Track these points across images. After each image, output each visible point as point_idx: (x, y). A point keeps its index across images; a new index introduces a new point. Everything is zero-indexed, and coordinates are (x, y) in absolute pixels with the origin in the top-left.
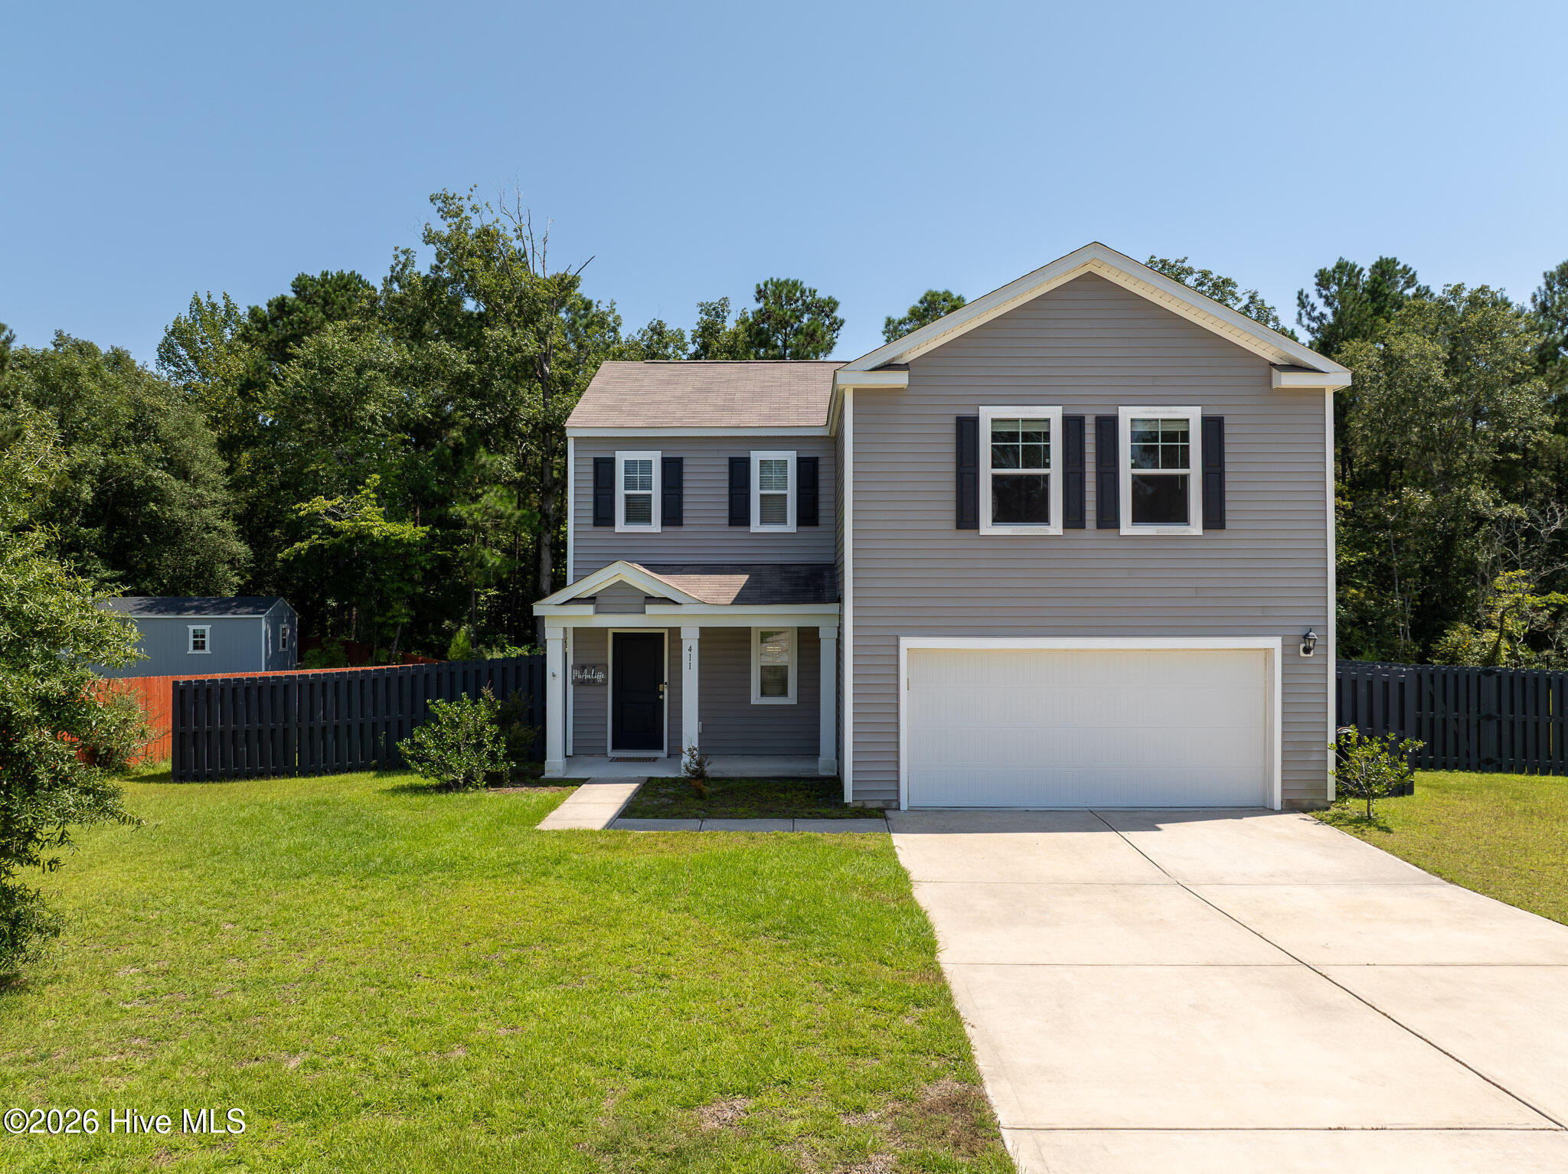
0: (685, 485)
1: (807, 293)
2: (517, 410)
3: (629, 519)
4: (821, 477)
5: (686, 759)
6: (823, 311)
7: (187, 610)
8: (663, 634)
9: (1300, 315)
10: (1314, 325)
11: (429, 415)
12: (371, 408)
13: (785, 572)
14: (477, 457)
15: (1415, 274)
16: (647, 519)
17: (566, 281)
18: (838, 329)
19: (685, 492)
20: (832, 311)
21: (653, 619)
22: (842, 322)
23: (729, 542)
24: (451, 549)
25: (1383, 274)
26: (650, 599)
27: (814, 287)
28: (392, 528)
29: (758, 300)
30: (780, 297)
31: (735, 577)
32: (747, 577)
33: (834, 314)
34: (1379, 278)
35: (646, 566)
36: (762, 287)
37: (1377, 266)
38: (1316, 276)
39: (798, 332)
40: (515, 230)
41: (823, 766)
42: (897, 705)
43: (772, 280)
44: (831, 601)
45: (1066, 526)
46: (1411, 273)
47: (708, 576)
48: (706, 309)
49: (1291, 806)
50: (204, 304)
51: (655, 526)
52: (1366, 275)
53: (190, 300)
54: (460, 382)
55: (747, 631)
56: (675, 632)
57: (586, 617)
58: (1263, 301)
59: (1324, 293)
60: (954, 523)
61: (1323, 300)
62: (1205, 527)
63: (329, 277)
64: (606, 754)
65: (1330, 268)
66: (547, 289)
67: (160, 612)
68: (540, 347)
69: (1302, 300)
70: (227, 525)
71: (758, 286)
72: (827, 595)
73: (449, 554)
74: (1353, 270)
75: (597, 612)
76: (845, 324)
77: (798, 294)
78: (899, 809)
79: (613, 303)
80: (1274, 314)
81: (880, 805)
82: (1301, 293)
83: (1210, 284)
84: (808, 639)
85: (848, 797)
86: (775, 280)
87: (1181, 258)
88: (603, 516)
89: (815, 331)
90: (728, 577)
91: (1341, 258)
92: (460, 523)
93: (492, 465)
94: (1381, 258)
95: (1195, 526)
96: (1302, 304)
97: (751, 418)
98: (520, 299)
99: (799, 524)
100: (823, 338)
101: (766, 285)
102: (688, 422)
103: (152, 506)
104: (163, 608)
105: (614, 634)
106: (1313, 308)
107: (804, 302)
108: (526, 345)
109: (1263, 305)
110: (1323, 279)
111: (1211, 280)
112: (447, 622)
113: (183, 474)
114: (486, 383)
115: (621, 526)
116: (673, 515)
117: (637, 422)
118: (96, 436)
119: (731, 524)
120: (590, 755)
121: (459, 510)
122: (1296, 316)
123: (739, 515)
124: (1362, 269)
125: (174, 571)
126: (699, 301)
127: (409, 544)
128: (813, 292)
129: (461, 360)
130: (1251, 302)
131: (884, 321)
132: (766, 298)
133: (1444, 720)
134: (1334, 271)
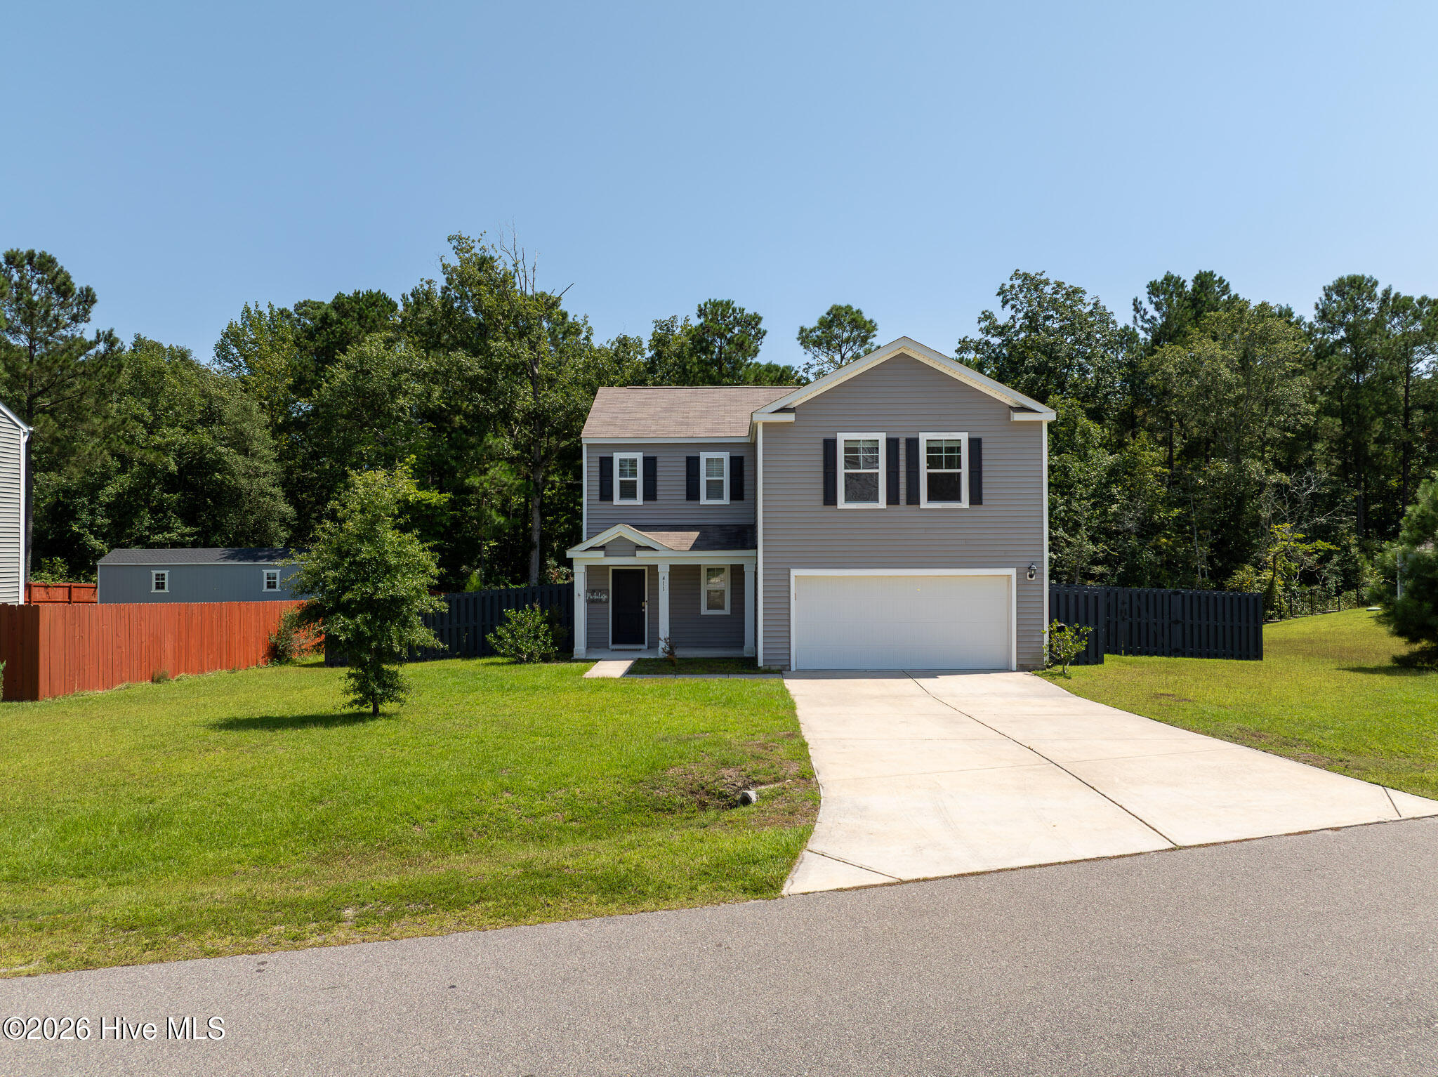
0: (658, 474)
1: (738, 311)
2: (514, 402)
3: (622, 496)
4: (745, 469)
5: (662, 644)
6: (749, 324)
7: (261, 558)
8: (644, 570)
9: (1135, 317)
10: (1146, 326)
11: (444, 405)
12: (401, 401)
13: (723, 530)
14: (485, 440)
15: (1228, 284)
16: (634, 496)
17: (551, 301)
18: (762, 337)
19: (658, 479)
20: (757, 324)
21: (641, 560)
22: (765, 333)
23: (687, 511)
24: (461, 510)
25: (1201, 285)
26: (639, 547)
27: (742, 307)
28: (423, 495)
29: (699, 316)
30: (716, 314)
31: (691, 533)
32: (698, 533)
33: (759, 326)
34: (1198, 289)
35: (634, 526)
36: (702, 306)
37: (1198, 278)
38: (1148, 287)
39: (730, 341)
40: (514, 266)
41: (747, 652)
42: (789, 609)
43: (710, 300)
44: (751, 548)
45: (888, 503)
46: (1225, 283)
47: (673, 533)
48: (659, 324)
49: (1022, 668)
50: (253, 313)
51: (639, 500)
52: (1189, 286)
53: (242, 308)
54: (473, 383)
55: (698, 567)
56: (654, 569)
57: (599, 559)
58: (1104, 307)
59: (1155, 299)
60: (822, 501)
61: (1153, 306)
62: (971, 504)
63: (361, 295)
64: (608, 647)
65: (1159, 280)
66: (536, 309)
67: (240, 560)
68: (531, 354)
69: (1137, 306)
70: (277, 491)
71: (700, 305)
72: (749, 544)
73: (458, 514)
74: (1177, 282)
75: (606, 556)
76: (767, 334)
77: (730, 311)
78: (790, 670)
79: (586, 317)
80: (1113, 318)
81: (779, 668)
82: (1135, 300)
83: (1064, 292)
84: (737, 573)
85: (761, 663)
86: (712, 301)
87: (1040, 272)
88: (606, 494)
89: (743, 342)
90: (686, 533)
91: (1168, 272)
92: (471, 490)
93: (497, 446)
94: (1200, 271)
95: (965, 503)
96: (1137, 310)
97: (700, 431)
98: (516, 317)
99: (731, 499)
100: (750, 347)
101: (705, 305)
102: (660, 433)
103: (218, 476)
104: (242, 557)
105: (613, 570)
106: (1146, 313)
107: (735, 318)
108: (522, 353)
109: (1105, 310)
110: (1154, 289)
111: (1065, 289)
112: (464, 567)
113: (245, 452)
114: (491, 381)
115: (617, 500)
116: (650, 494)
117: (626, 434)
118: (178, 421)
119: (688, 499)
120: (598, 648)
121: (474, 481)
122: (1132, 319)
123: (693, 494)
124: (1184, 281)
125: (237, 527)
126: (655, 319)
127: (435, 506)
128: (742, 310)
129: (474, 366)
130: (1094, 308)
131: (798, 330)
132: (706, 315)
133: (1147, 624)
134: (1162, 283)
